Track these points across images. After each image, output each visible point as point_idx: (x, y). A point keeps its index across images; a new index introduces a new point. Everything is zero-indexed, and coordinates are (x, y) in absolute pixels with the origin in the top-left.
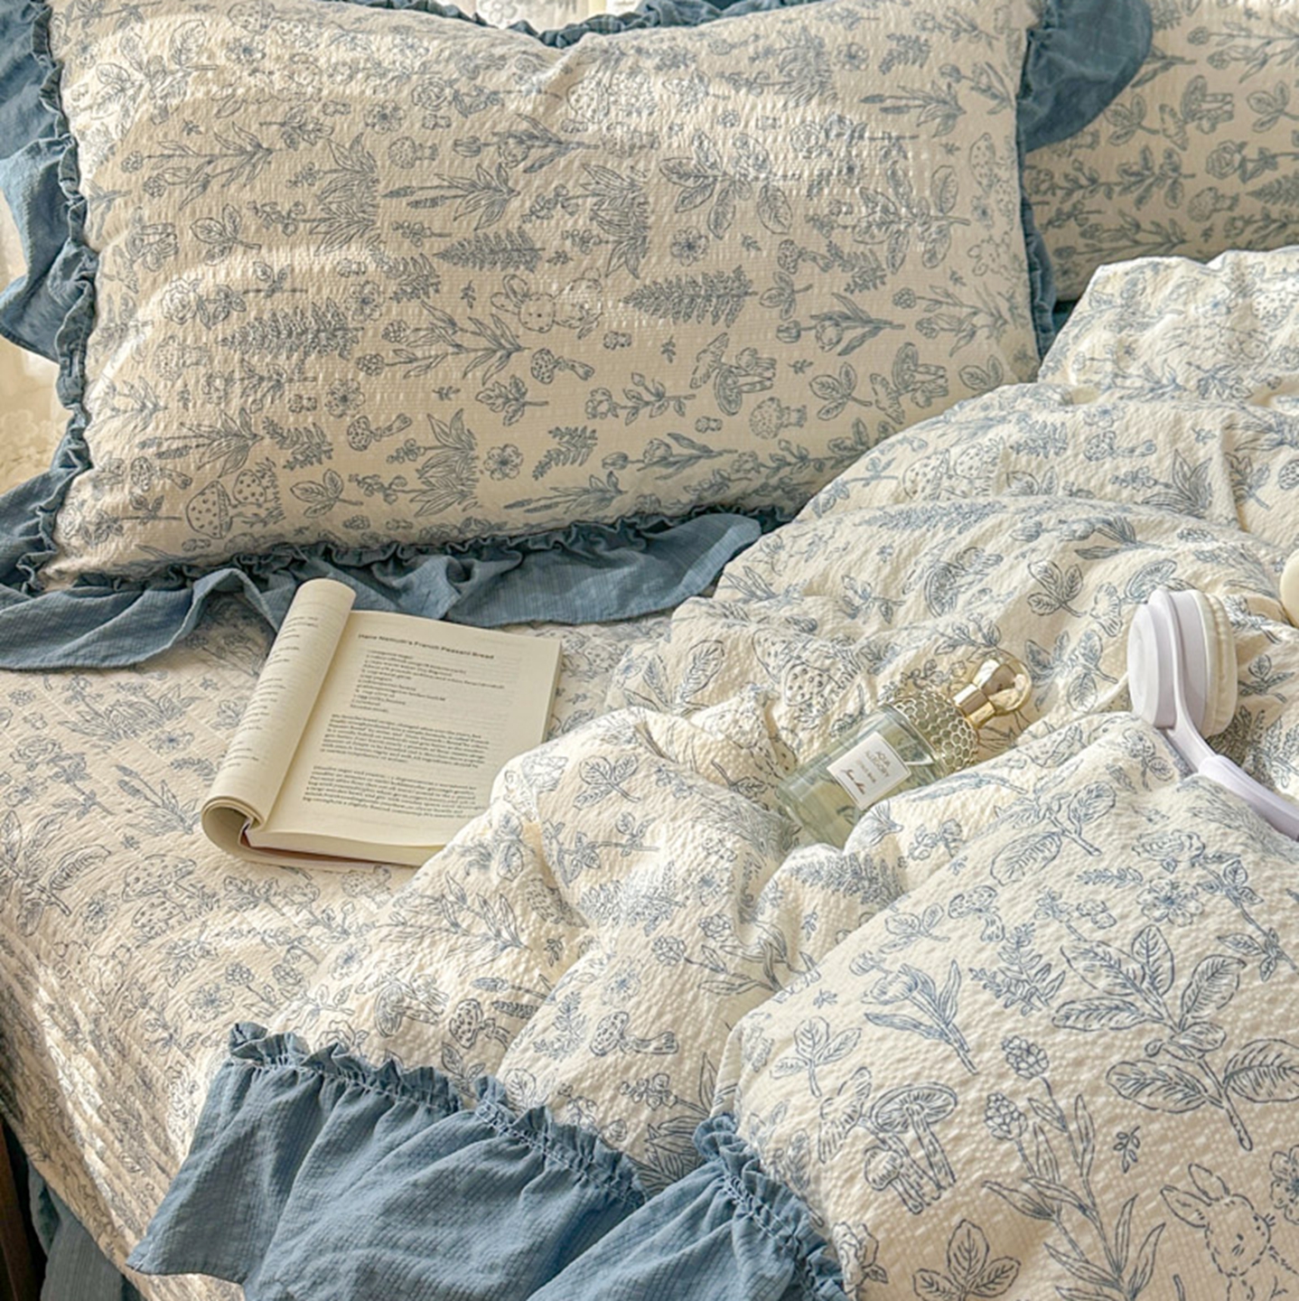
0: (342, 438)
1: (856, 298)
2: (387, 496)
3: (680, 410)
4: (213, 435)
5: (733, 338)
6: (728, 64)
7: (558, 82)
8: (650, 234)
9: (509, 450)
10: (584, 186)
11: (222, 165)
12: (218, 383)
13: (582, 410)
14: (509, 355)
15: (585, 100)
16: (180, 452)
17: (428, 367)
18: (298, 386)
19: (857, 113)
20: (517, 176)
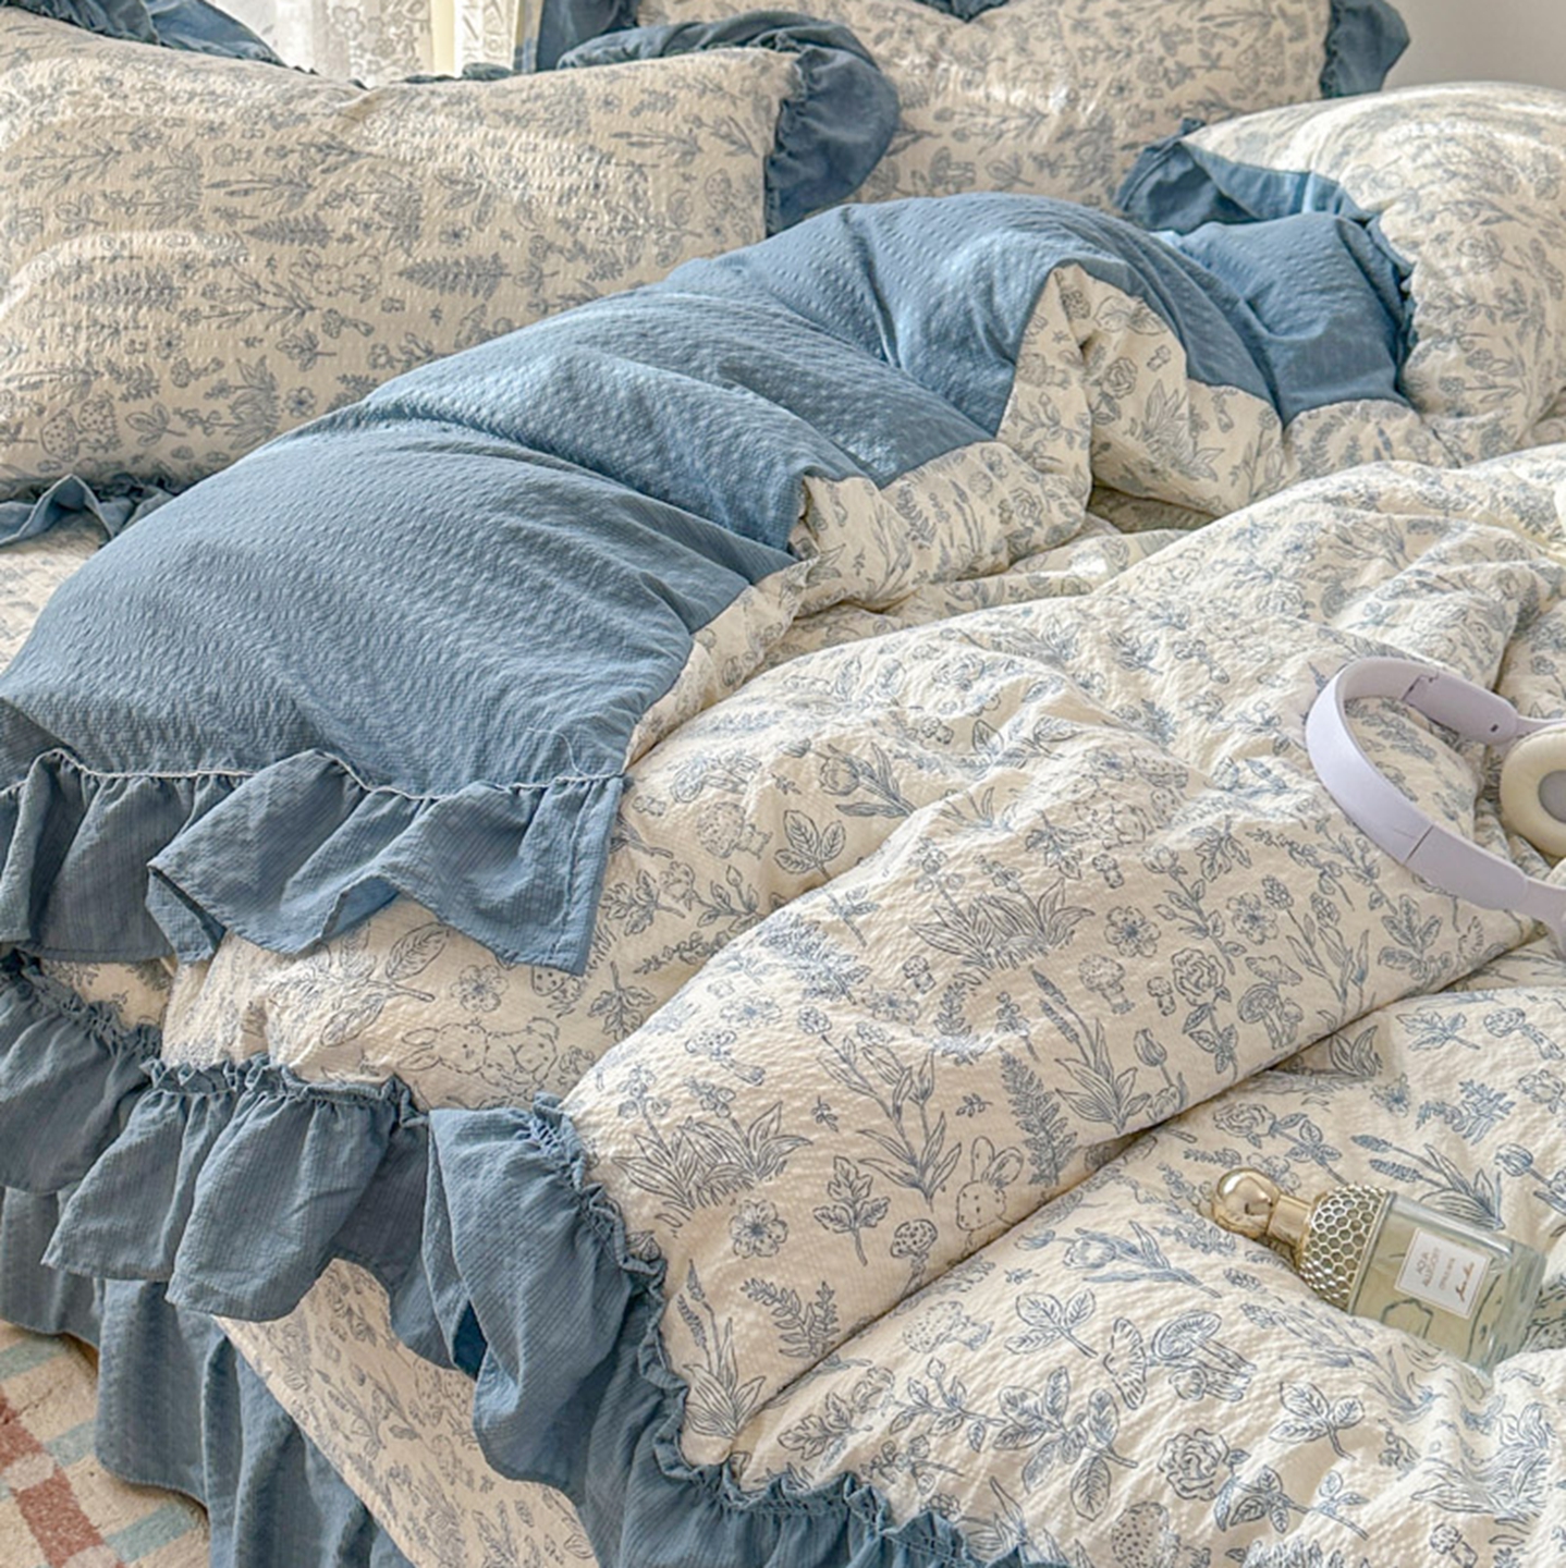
0: (166, 376)
1: (597, 284)
2: (205, 429)
4: (63, 371)
5: (490, 309)
6: (503, 104)
7: (357, 109)
8: (422, 224)
9: (305, 393)
10: (371, 185)
11: (81, 163)
12: (69, 330)
13: (363, 361)
14: (303, 313)
15: (378, 124)
16: (36, 386)
17: (238, 320)
18: (132, 333)
19: (604, 146)
20: (315, 175)
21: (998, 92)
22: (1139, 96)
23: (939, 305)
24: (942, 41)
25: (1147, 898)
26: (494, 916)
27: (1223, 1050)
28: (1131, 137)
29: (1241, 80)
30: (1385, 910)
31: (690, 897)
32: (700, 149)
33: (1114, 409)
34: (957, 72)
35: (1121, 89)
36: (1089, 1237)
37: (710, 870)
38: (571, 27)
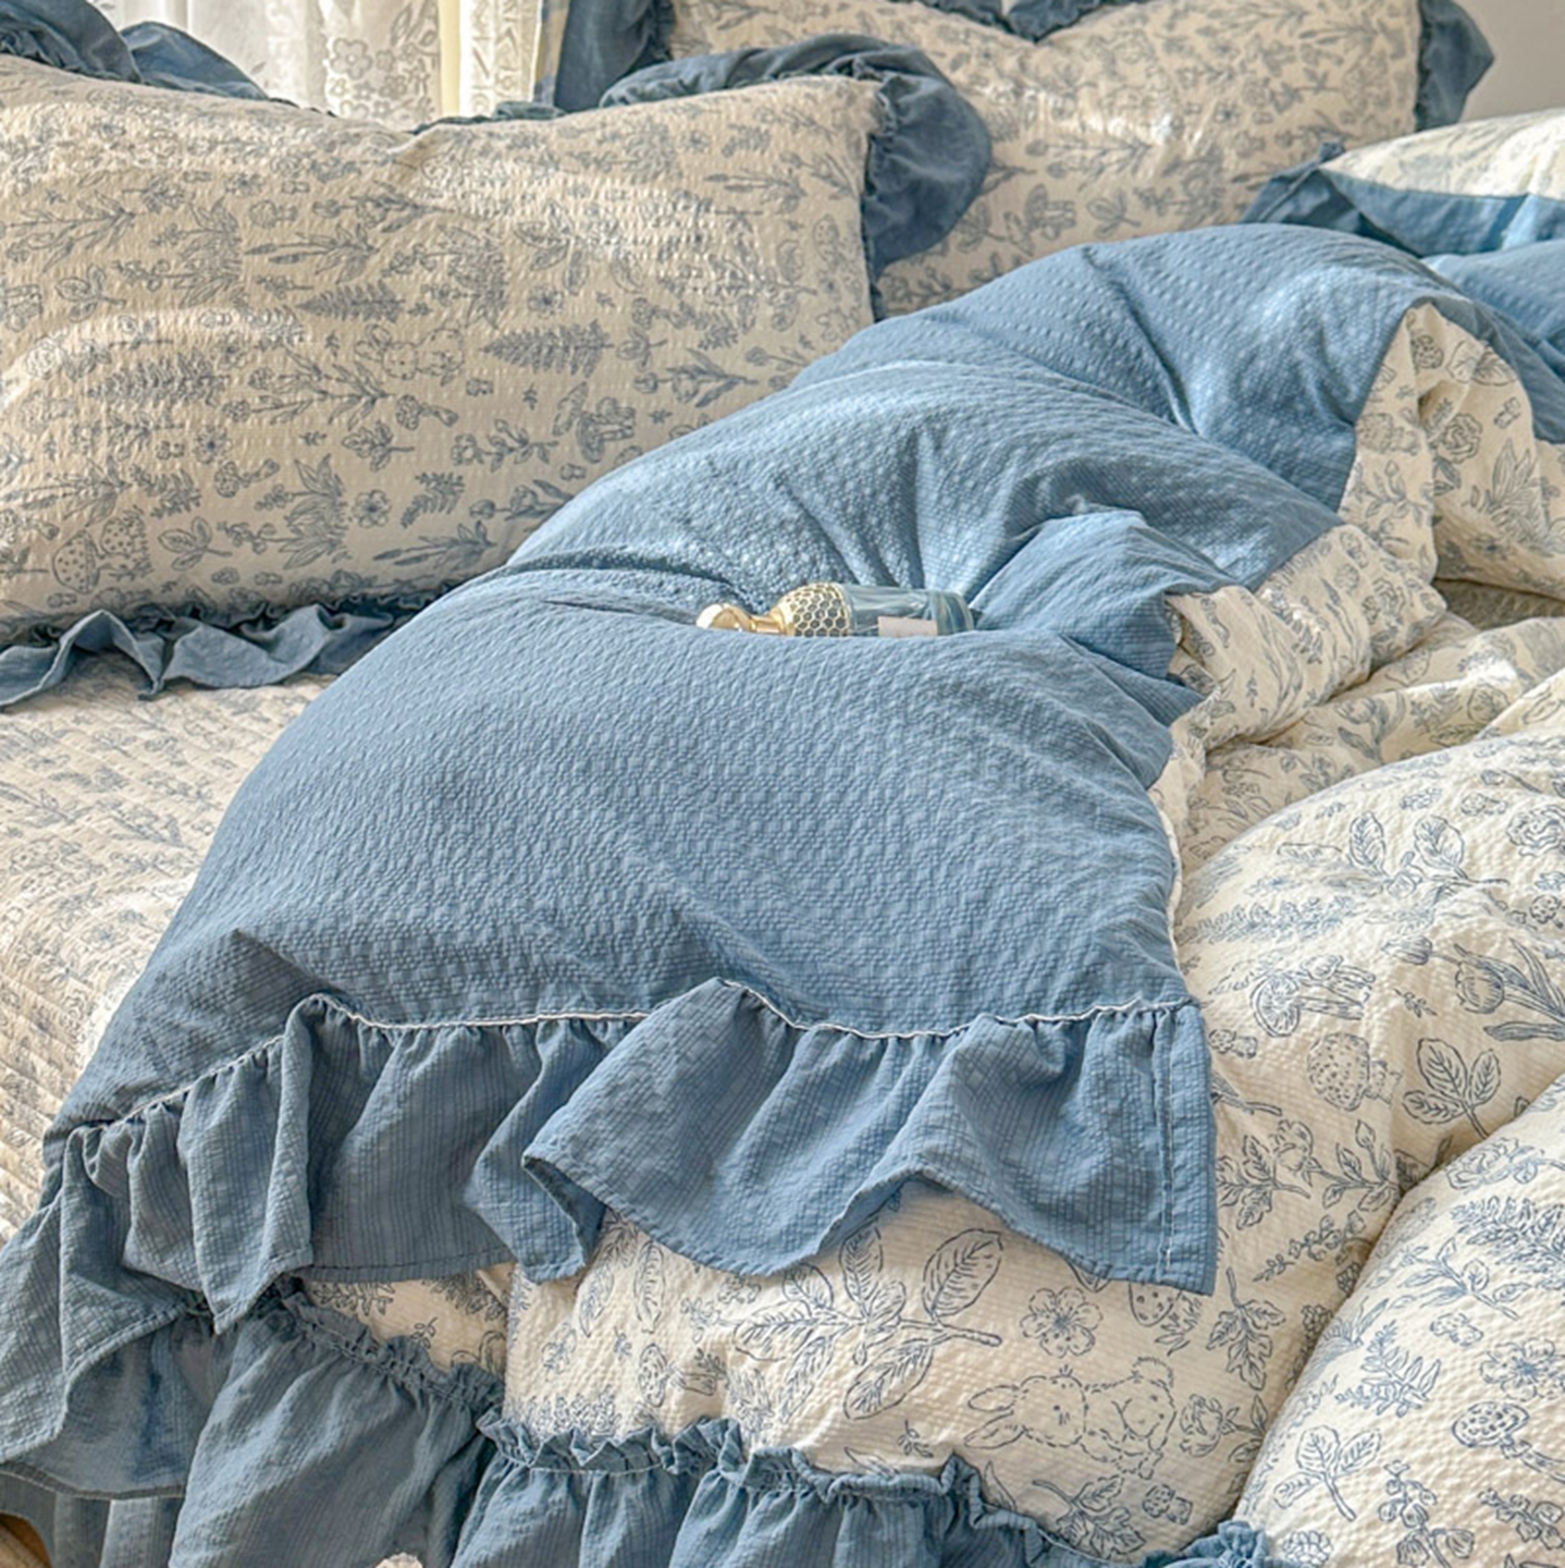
0: (209, 485)
1: (710, 353)
2: (255, 546)
3: (545, 458)
4: (79, 483)
5: (592, 387)
6: (577, 145)
7: (412, 156)
8: (507, 289)
9: (377, 497)
10: (442, 245)
11: (86, 229)
12: (84, 433)
13: (446, 456)
14: (373, 401)
15: (439, 172)
16: (45, 503)
17: (295, 412)
18: (165, 434)
19: (702, 190)
20: (375, 235)
21: (1095, 122)
22: (1246, 121)
23: (1252, 358)
28: (1244, 166)
29: (1350, 101)
31: (1311, 1166)
32: (803, 193)
33: (1452, 476)
34: (1045, 100)
35: (1228, 115)
38: (597, 60)
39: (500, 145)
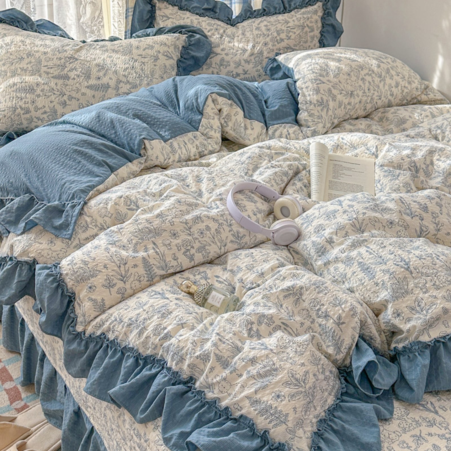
0: (33, 109)
1: (132, 90)
2: (42, 121)
5: (106, 95)
6: (113, 48)
7: (78, 49)
8: (91, 76)
9: (64, 113)
10: (80, 67)
11: (16, 61)
12: (11, 98)
13: (77, 107)
14: (63, 96)
15: (83, 52)
16: (4, 111)
17: (49, 97)
18: (25, 99)
19: (135, 58)
20: (67, 64)
21: (236, 44)
22: (270, 46)
24: (224, 31)
25: (178, 228)
26: (56, 228)
27: (192, 258)
28: (268, 55)
29: (296, 42)
30: (232, 232)
31: (96, 226)
32: (159, 59)
33: (227, 124)
34: (227, 39)
35: (266, 44)
36: (153, 291)
37: (100, 220)
38: (138, 26)
39: (98, 47)
